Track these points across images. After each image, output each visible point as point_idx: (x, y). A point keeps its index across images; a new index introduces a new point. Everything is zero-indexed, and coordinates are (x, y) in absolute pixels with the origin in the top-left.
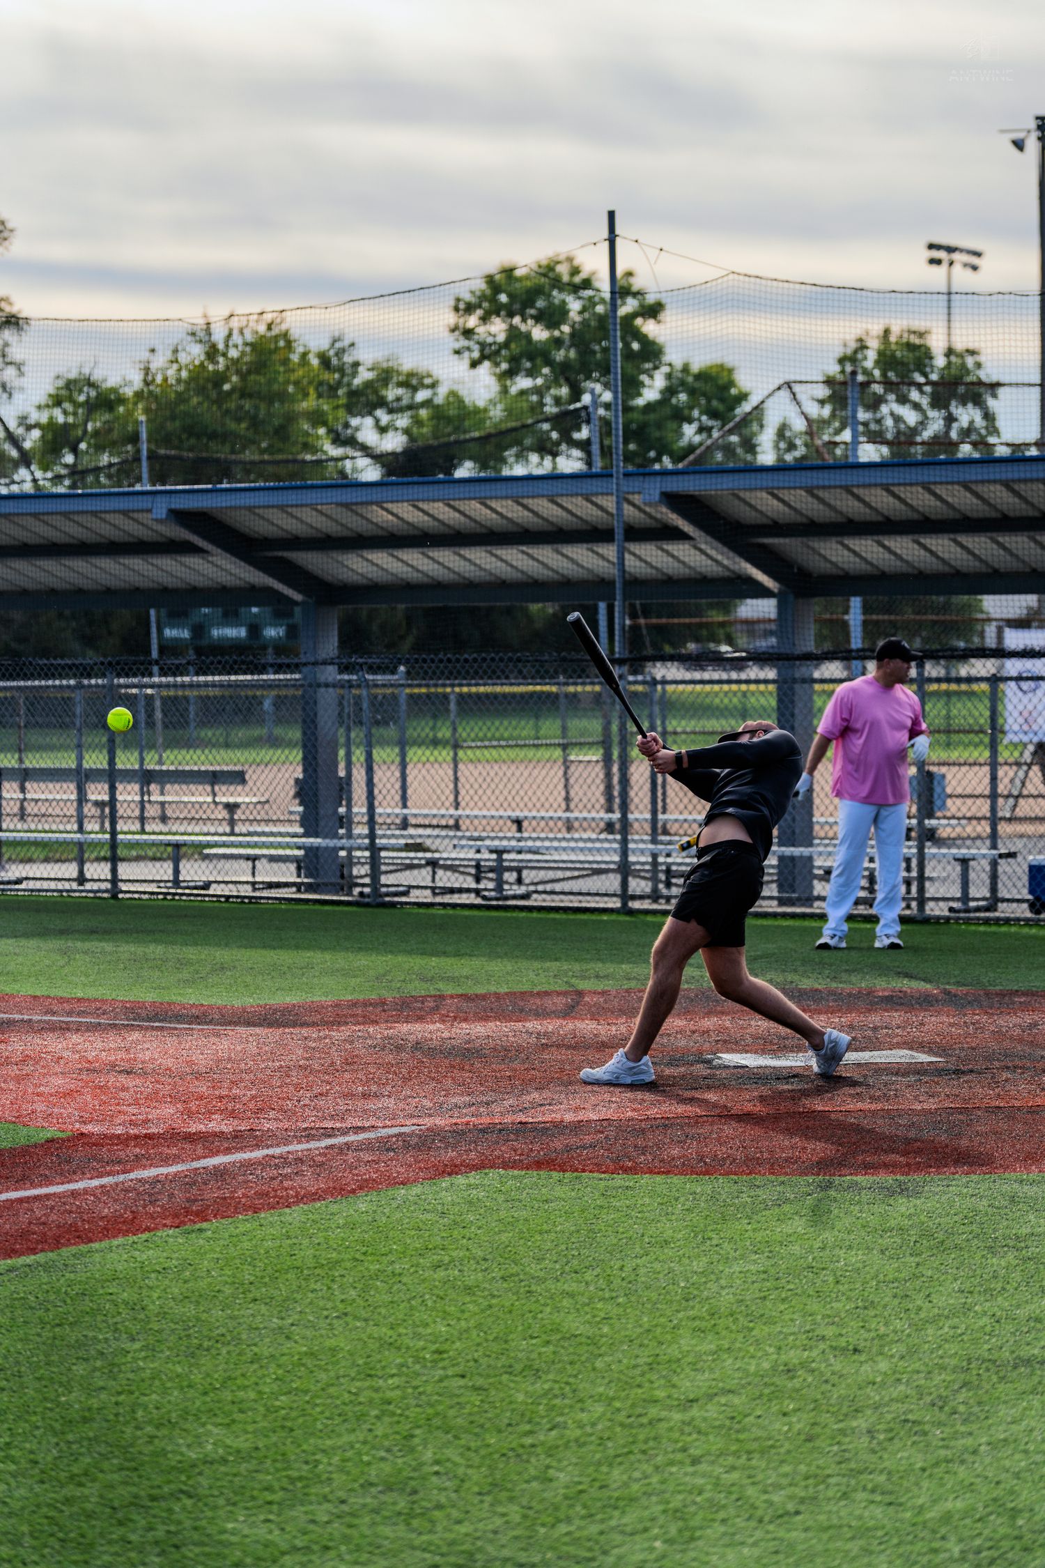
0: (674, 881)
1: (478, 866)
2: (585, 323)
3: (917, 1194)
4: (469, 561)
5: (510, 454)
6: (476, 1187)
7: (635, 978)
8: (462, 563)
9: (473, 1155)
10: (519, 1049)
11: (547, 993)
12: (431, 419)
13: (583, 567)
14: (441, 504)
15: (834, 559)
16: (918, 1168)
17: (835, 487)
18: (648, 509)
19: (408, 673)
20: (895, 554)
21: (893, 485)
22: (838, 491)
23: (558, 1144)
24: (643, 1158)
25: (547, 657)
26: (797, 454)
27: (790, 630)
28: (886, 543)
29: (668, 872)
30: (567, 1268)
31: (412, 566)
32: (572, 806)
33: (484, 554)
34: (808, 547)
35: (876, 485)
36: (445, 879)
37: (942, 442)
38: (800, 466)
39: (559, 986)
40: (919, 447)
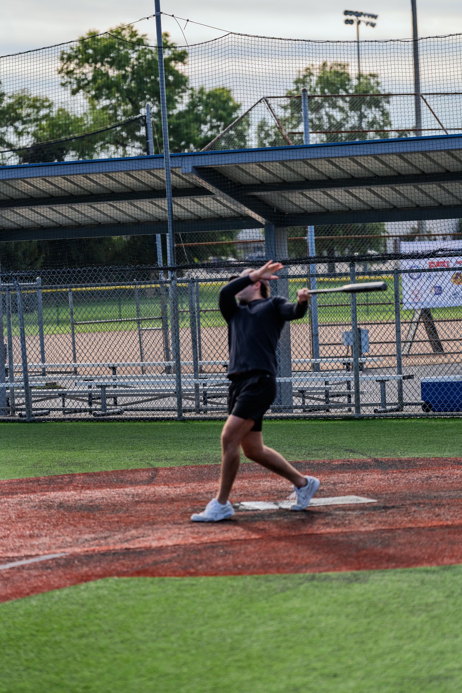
0: (209, 400)
1: (90, 396)
2: (140, 66)
3: (365, 581)
4: (78, 211)
5: (97, 146)
6: (101, 588)
7: (189, 459)
8: (74, 213)
9: (98, 569)
10: (123, 504)
11: (136, 471)
12: (49, 126)
13: (147, 213)
14: (60, 178)
15: (298, 203)
16: (365, 568)
17: (297, 160)
18: (184, 176)
19: (44, 281)
20: (335, 199)
21: (332, 158)
22: (299, 162)
23: (149, 560)
24: (200, 567)
25: (128, 268)
26: (270, 140)
27: (273, 247)
28: (329, 192)
29: (205, 394)
30: (160, 634)
31: (43, 216)
32: (146, 357)
33: (86, 207)
34: (282, 196)
35: (321, 158)
36: (70, 404)
37: (357, 131)
38: (275, 148)
39: (144, 466)
40: (344, 134)
